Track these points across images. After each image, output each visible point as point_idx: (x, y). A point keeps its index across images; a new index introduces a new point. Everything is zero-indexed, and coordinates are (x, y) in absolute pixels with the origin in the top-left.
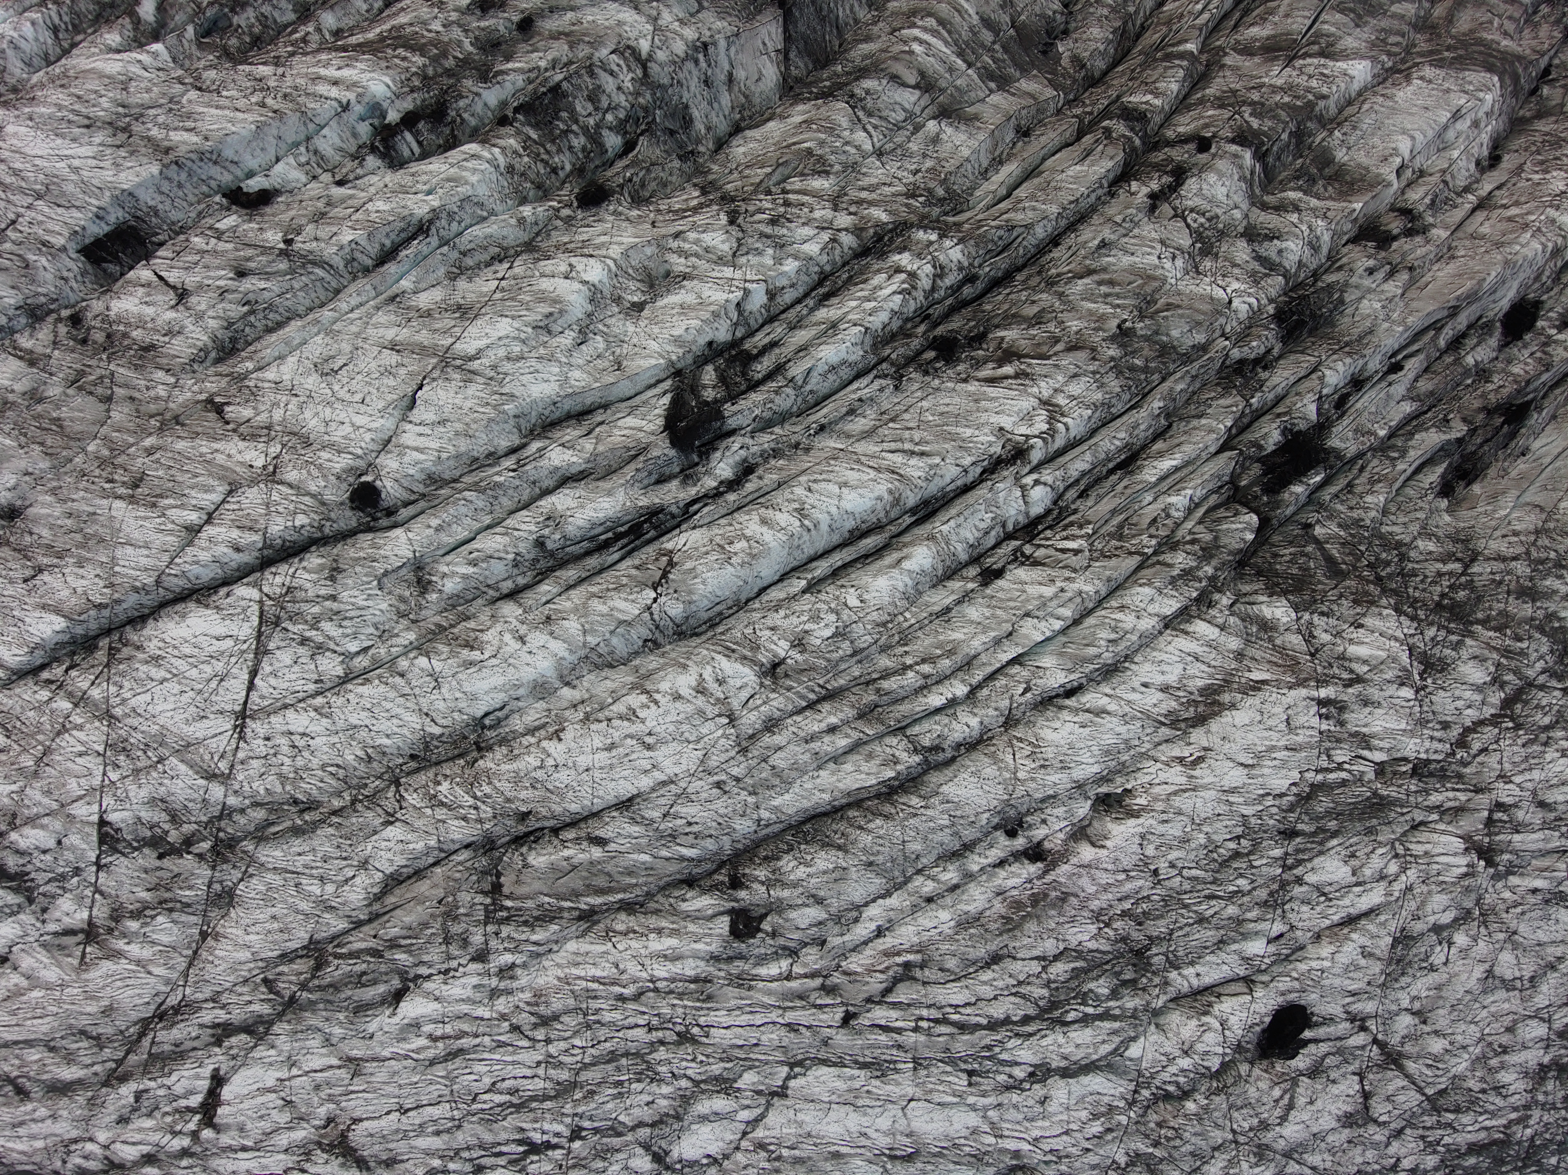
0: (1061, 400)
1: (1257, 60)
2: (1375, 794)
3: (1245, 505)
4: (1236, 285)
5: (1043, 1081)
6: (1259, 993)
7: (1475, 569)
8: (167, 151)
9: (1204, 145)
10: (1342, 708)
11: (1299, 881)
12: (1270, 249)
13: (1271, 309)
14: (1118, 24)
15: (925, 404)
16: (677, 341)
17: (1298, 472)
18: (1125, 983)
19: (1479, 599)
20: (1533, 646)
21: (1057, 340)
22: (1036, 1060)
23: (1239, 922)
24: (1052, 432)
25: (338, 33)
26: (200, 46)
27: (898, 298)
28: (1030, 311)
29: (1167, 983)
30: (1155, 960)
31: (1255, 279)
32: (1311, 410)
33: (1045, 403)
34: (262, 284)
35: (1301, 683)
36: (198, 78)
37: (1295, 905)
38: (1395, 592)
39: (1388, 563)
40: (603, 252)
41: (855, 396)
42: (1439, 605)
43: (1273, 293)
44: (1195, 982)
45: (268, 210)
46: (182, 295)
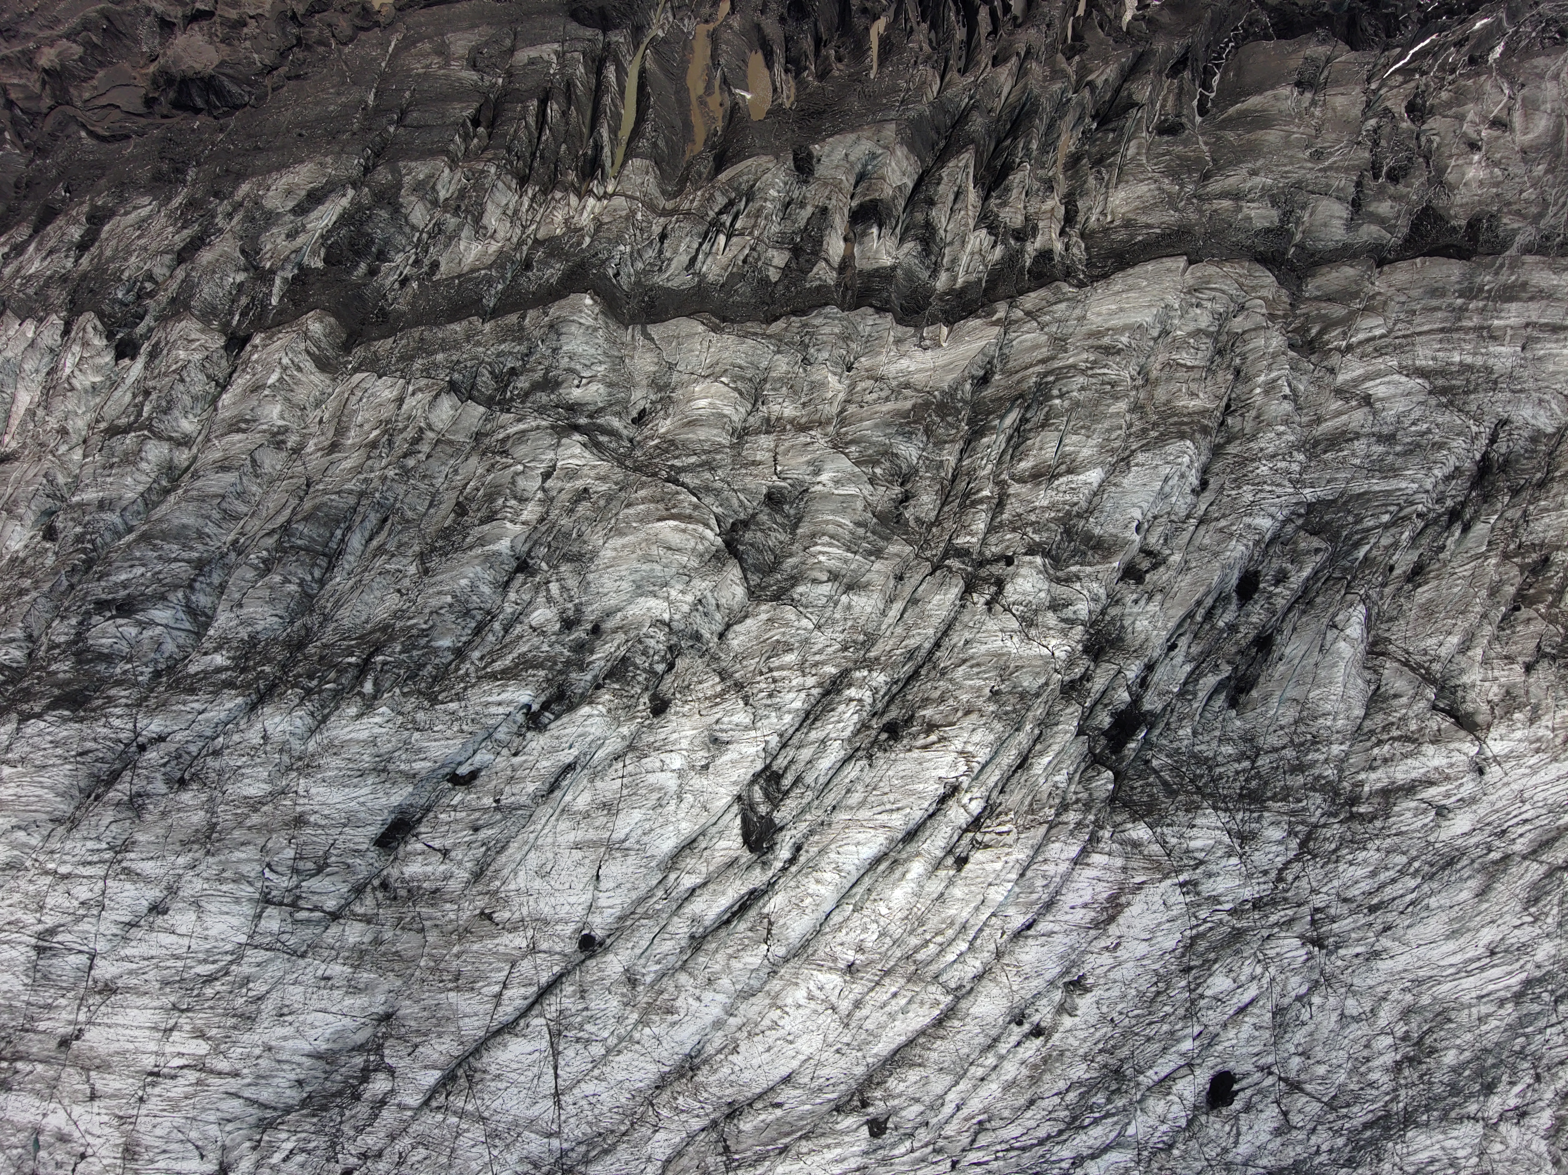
0: (970, 748)
1: (1029, 486)
2: (1233, 928)
3: (1103, 765)
4: (1054, 642)
5: (1081, 1165)
6: (1198, 1072)
7: (1259, 763)
8: (414, 776)
9: (1009, 561)
10: (1195, 883)
11: (1202, 996)
12: (1068, 613)
13: (1080, 647)
14: (938, 486)
15: (890, 773)
16: (735, 783)
17: (1129, 735)
18: (1113, 1092)
19: (1266, 783)
20: (1311, 802)
21: (957, 710)
22: (1073, 1155)
23: (1172, 1033)
24: (970, 769)
25: (481, 658)
26: (404, 695)
27: (856, 717)
28: (936, 694)
29: (1138, 1084)
30: (1128, 1072)
31: (1065, 633)
32: (1126, 696)
33: (961, 753)
34: (490, 832)
35: (1166, 876)
36: (414, 721)
37: (1203, 1012)
38: (1211, 795)
39: (1202, 776)
40: (677, 747)
41: (847, 780)
42: (1240, 795)
43: (1078, 637)
44: (1156, 1078)
45: (477, 782)
46: (445, 853)
